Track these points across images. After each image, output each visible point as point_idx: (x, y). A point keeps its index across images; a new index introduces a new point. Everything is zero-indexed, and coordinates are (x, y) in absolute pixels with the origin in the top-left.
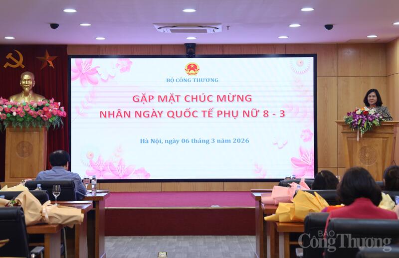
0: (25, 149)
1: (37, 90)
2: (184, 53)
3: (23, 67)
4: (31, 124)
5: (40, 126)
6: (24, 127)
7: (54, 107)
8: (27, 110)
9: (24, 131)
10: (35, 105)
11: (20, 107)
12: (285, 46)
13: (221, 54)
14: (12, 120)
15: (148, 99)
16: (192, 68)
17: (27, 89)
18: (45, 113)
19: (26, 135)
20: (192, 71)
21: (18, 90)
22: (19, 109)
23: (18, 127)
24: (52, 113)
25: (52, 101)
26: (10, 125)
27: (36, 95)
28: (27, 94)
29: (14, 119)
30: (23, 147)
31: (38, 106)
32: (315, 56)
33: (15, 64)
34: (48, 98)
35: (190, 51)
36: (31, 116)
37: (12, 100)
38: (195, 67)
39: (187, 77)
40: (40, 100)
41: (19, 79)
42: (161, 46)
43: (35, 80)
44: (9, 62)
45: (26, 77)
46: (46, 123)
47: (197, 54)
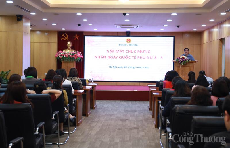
0: (68, 69)
1: (73, 48)
2: (126, 35)
3: (68, 39)
4: (70, 60)
5: (74, 61)
6: (68, 61)
7: (78, 54)
8: (69, 55)
9: (68, 62)
10: (72, 53)
11: (66, 54)
12: (163, 33)
13: (139, 35)
14: (64, 59)
15: (112, 52)
16: (129, 40)
17: (69, 47)
18: (75, 56)
19: (69, 64)
20: (129, 42)
21: (66, 48)
22: (66, 55)
23: (66, 61)
24: (78, 56)
25: (78, 52)
26: (63, 60)
27: (72, 50)
28: (69, 49)
29: (64, 58)
30: (67, 68)
31: (73, 54)
32: (174, 37)
33: (65, 38)
34: (77, 51)
35: (128, 34)
36: (70, 57)
37: (64, 51)
38: (130, 40)
39: (127, 44)
40: (74, 52)
41: (67, 44)
42: (117, 32)
43: (72, 44)
44: (63, 38)
45: (69, 43)
46: (76, 60)
47: (130, 35)
